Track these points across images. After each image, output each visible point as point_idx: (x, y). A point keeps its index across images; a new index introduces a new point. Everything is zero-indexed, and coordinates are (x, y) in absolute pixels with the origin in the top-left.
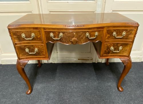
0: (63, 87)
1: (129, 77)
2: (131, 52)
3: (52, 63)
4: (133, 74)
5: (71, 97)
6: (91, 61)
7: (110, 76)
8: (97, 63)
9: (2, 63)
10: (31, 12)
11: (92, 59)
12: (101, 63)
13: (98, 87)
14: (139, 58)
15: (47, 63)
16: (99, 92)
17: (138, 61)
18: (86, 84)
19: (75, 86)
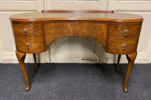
1: (135, 78)
3: (54, 63)
4: (140, 76)
6: (96, 61)
7: (115, 77)
9: (3, 62)
10: (37, 10)
15: (49, 63)
19: (78, 86)
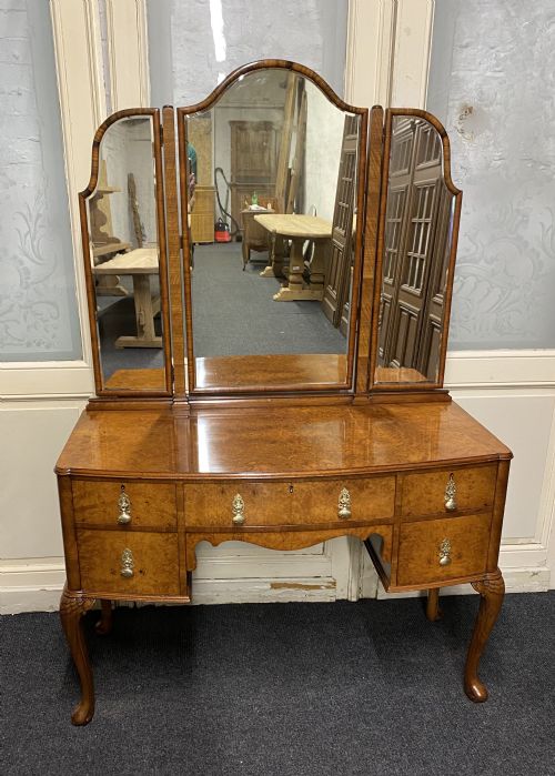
0: (219, 712)
2: (501, 548)
5: (257, 746)
6: (331, 592)
7: (412, 659)
8: (354, 599)
11: (334, 584)
12: (376, 599)
13: (361, 705)
14: (534, 574)
16: (367, 723)
17: (536, 586)
18: (311, 694)
